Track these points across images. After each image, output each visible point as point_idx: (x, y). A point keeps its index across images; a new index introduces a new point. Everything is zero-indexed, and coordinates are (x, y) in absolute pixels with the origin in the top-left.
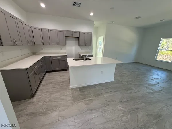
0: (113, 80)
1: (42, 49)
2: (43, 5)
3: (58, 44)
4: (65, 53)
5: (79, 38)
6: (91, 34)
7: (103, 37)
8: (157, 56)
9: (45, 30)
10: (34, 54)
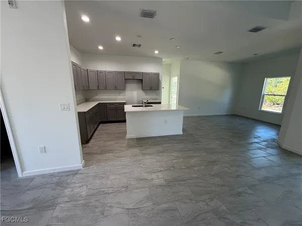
0: (181, 133)
1: (97, 95)
2: (101, 48)
3: (116, 88)
4: (124, 99)
5: (142, 80)
6: (158, 75)
7: (177, 78)
8: (262, 104)
9: (101, 72)
10: (87, 100)
